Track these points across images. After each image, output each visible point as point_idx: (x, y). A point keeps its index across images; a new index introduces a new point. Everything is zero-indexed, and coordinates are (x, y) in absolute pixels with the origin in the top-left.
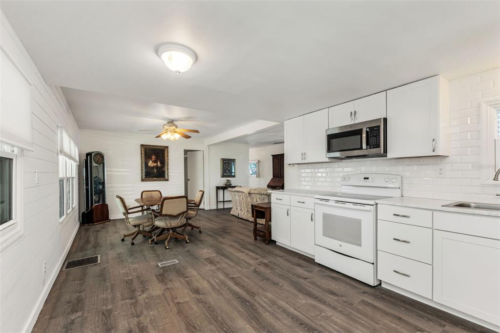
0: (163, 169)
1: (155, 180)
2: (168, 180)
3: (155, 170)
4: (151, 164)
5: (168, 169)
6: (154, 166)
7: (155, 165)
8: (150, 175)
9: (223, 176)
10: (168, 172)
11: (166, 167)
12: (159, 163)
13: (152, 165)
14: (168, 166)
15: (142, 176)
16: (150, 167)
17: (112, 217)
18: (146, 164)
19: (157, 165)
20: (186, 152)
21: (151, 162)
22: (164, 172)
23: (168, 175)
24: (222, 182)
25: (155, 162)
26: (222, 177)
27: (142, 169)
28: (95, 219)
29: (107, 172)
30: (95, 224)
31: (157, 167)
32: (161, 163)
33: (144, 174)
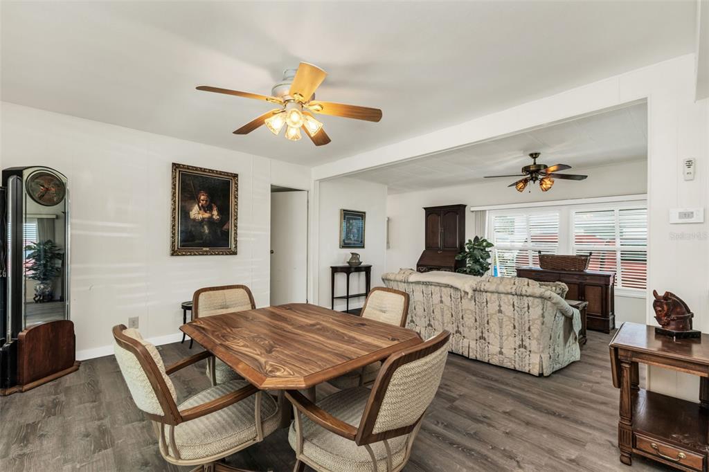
0: (225, 227)
1: (206, 253)
2: (235, 253)
3: (205, 227)
4: (196, 213)
5: (236, 226)
6: (203, 219)
7: (207, 215)
8: (194, 240)
9: (345, 245)
10: (236, 233)
11: (232, 221)
12: (215, 212)
13: (200, 217)
14: (236, 219)
15: (173, 242)
16: (194, 220)
17: (82, 355)
18: (185, 213)
19: (211, 218)
20: (275, 190)
21: (196, 208)
22: (226, 234)
23: (236, 241)
24: (342, 257)
25: (207, 208)
26: (343, 247)
27: (174, 226)
28: (25, 374)
29: (71, 229)
30: (26, 387)
31: (210, 221)
32: (220, 212)
33: (178, 238)
